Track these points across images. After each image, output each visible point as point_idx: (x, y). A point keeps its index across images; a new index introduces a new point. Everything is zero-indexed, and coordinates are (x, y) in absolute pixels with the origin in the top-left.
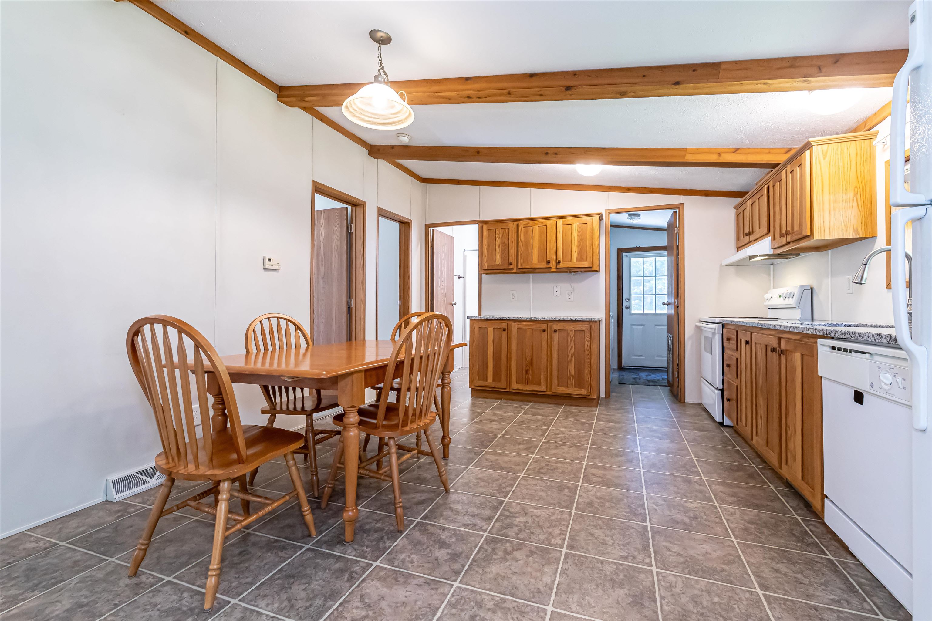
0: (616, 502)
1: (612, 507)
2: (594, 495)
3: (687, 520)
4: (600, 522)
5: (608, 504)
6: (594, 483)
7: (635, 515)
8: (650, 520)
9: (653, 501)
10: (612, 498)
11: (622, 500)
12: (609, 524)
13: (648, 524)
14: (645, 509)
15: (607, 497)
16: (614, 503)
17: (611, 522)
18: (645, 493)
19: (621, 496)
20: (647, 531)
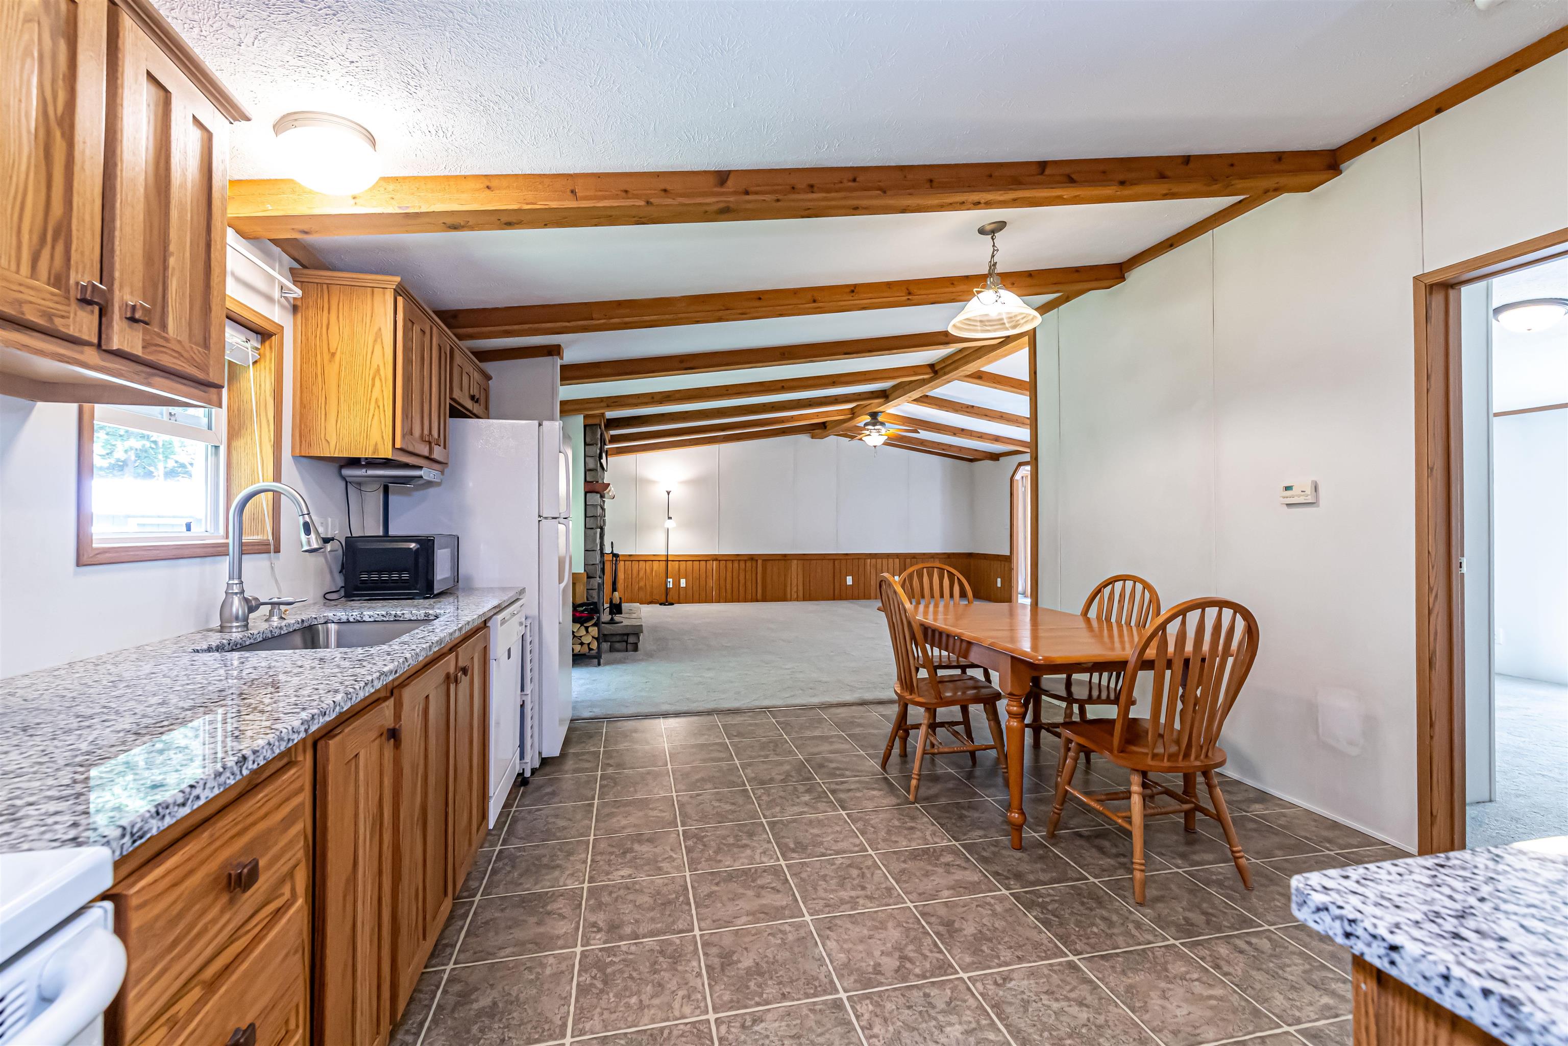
0: (722, 846)
1: (724, 838)
2: (753, 849)
3: (636, 847)
4: (730, 817)
5: (731, 840)
6: (765, 871)
7: (695, 836)
8: (679, 835)
9: (675, 864)
10: (729, 850)
11: (717, 852)
12: (721, 817)
13: (680, 829)
14: (686, 847)
15: (735, 850)
16: (725, 844)
17: (720, 819)
18: (688, 874)
19: (719, 858)
20: (681, 821)
